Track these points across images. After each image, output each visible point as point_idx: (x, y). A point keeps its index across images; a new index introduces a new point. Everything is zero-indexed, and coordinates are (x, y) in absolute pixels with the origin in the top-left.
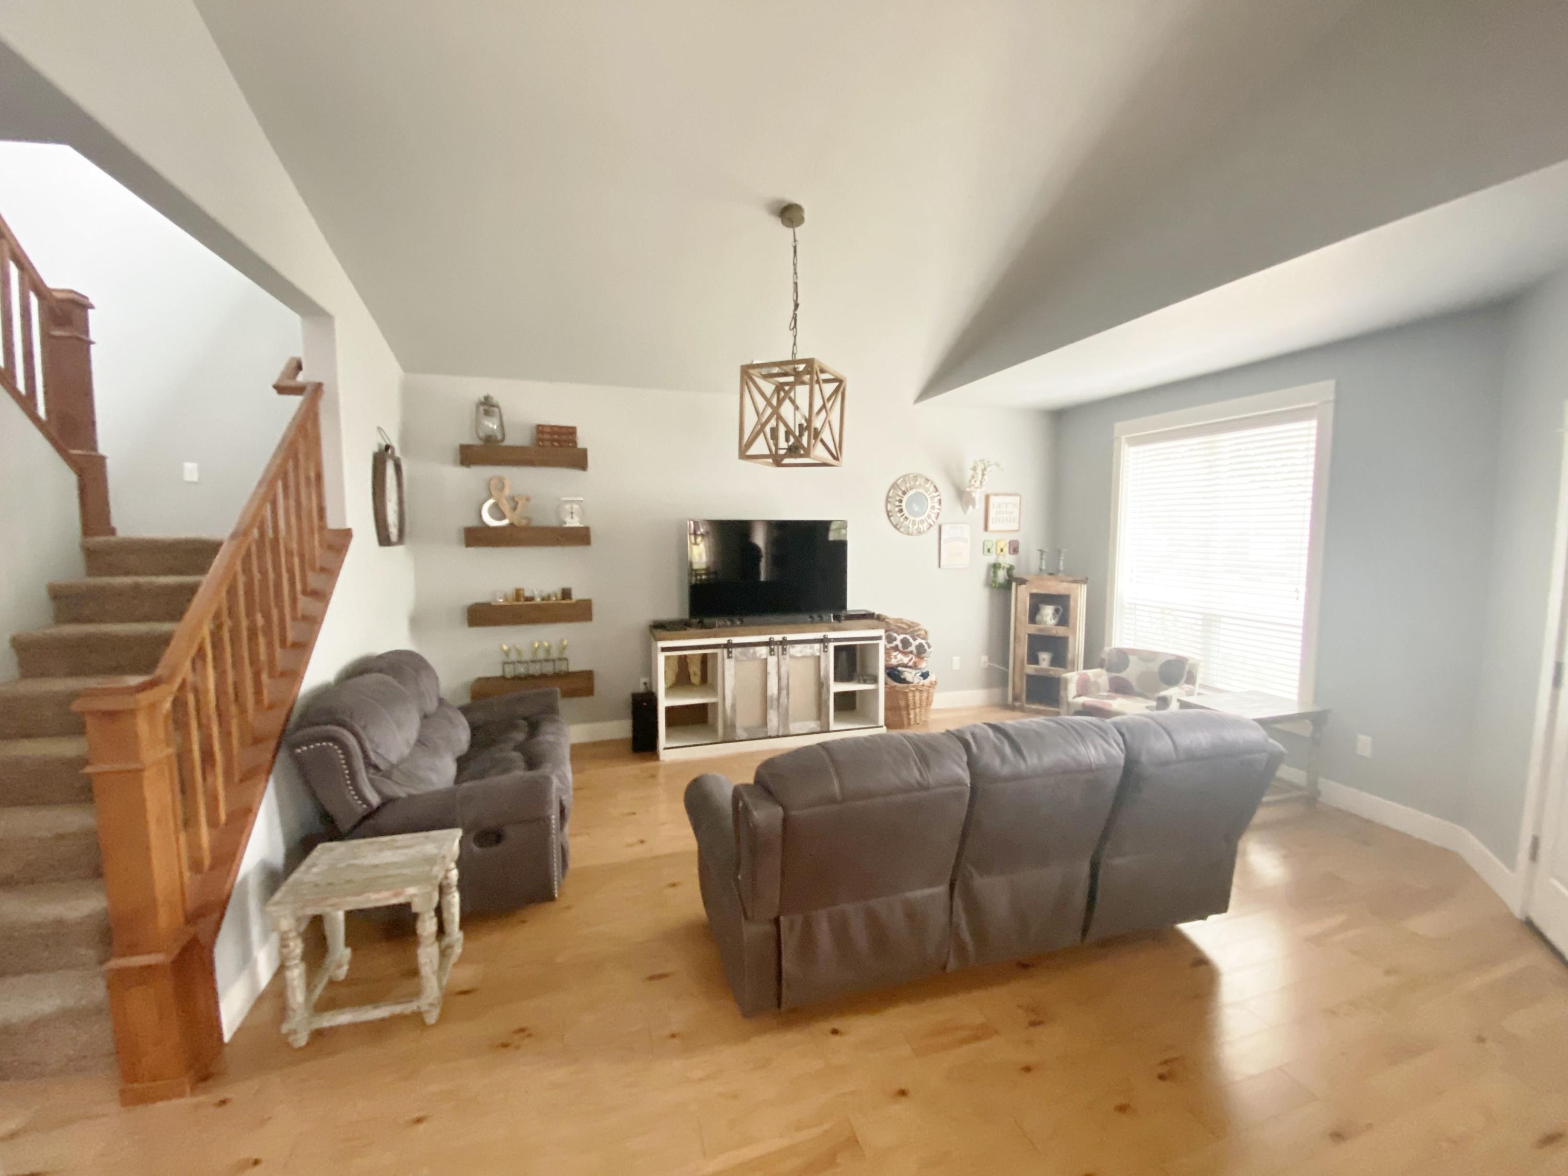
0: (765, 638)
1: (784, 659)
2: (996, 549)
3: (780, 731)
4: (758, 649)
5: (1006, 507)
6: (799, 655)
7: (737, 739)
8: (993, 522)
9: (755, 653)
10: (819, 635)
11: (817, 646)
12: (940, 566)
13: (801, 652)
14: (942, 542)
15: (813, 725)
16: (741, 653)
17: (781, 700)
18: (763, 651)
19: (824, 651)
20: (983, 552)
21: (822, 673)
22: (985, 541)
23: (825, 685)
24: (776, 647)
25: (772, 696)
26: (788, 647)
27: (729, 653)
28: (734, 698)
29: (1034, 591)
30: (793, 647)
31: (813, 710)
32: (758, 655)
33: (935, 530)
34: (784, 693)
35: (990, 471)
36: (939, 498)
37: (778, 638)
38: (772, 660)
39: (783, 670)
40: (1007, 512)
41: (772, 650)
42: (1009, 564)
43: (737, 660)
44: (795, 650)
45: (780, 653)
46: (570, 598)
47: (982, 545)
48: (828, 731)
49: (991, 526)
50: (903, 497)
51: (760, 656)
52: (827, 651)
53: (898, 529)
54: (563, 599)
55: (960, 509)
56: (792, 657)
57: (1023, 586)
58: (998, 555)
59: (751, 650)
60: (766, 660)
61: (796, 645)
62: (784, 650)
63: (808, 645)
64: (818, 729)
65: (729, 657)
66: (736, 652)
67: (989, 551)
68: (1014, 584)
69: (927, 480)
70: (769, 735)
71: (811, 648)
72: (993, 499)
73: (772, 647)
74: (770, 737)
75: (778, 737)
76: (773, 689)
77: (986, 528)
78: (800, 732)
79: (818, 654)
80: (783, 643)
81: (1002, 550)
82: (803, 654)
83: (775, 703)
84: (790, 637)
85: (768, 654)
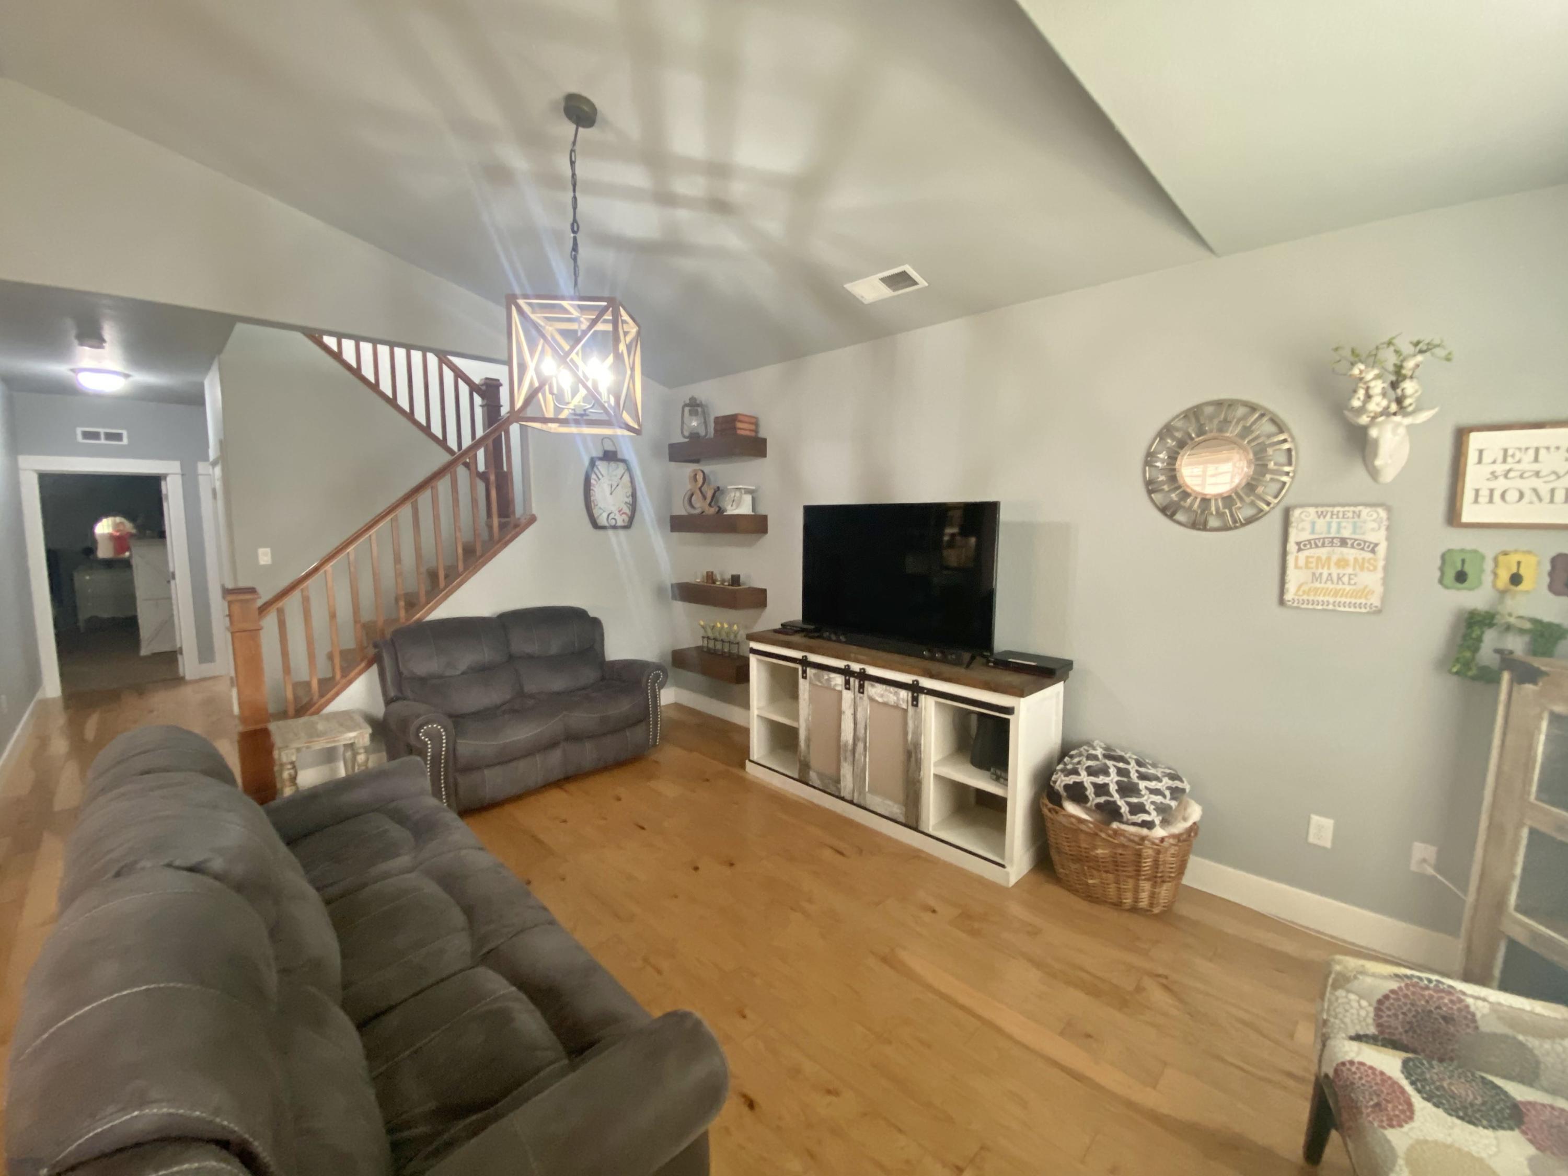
0: (840, 664)
1: (861, 698)
2: (1495, 575)
3: (856, 795)
4: (833, 675)
5: (1536, 460)
6: (880, 700)
7: (811, 783)
8: (1476, 501)
9: (829, 680)
10: (907, 678)
11: (904, 694)
12: (1282, 602)
13: (882, 696)
14: (1292, 547)
15: (896, 810)
16: (815, 675)
17: (857, 755)
18: (838, 680)
19: (913, 705)
20: (1441, 581)
21: (910, 737)
22: (1450, 551)
23: (913, 755)
24: (852, 680)
25: (846, 745)
26: (867, 683)
27: (804, 672)
28: (808, 730)
29: (1559, 709)
30: (872, 686)
31: (897, 788)
32: (833, 683)
33: (1274, 520)
34: (860, 746)
35: (1417, 366)
36: (1286, 446)
37: (856, 667)
38: (848, 696)
39: (859, 716)
40: (1537, 474)
41: (847, 683)
42: (1535, 621)
43: (810, 683)
44: (876, 691)
45: (857, 689)
46: (739, 585)
47: (1438, 562)
48: (916, 829)
49: (1469, 514)
50: (1178, 453)
51: (836, 685)
52: (917, 705)
53: (1171, 517)
54: (732, 585)
55: (1359, 473)
56: (871, 699)
57: (1529, 687)
58: (1503, 593)
59: (826, 675)
60: (840, 692)
61: (877, 685)
62: (861, 687)
63: (892, 689)
64: (902, 819)
65: (805, 677)
66: (810, 672)
67: (1461, 577)
68: (1506, 677)
69: (1253, 408)
70: (842, 795)
71: (896, 694)
72: (1476, 440)
73: (847, 678)
74: (843, 799)
75: (851, 802)
76: (847, 735)
77: (1453, 516)
78: (879, 811)
79: (904, 706)
80: (863, 677)
81: (1516, 579)
82: (886, 700)
83: (849, 754)
84: (872, 671)
85: (844, 687)
